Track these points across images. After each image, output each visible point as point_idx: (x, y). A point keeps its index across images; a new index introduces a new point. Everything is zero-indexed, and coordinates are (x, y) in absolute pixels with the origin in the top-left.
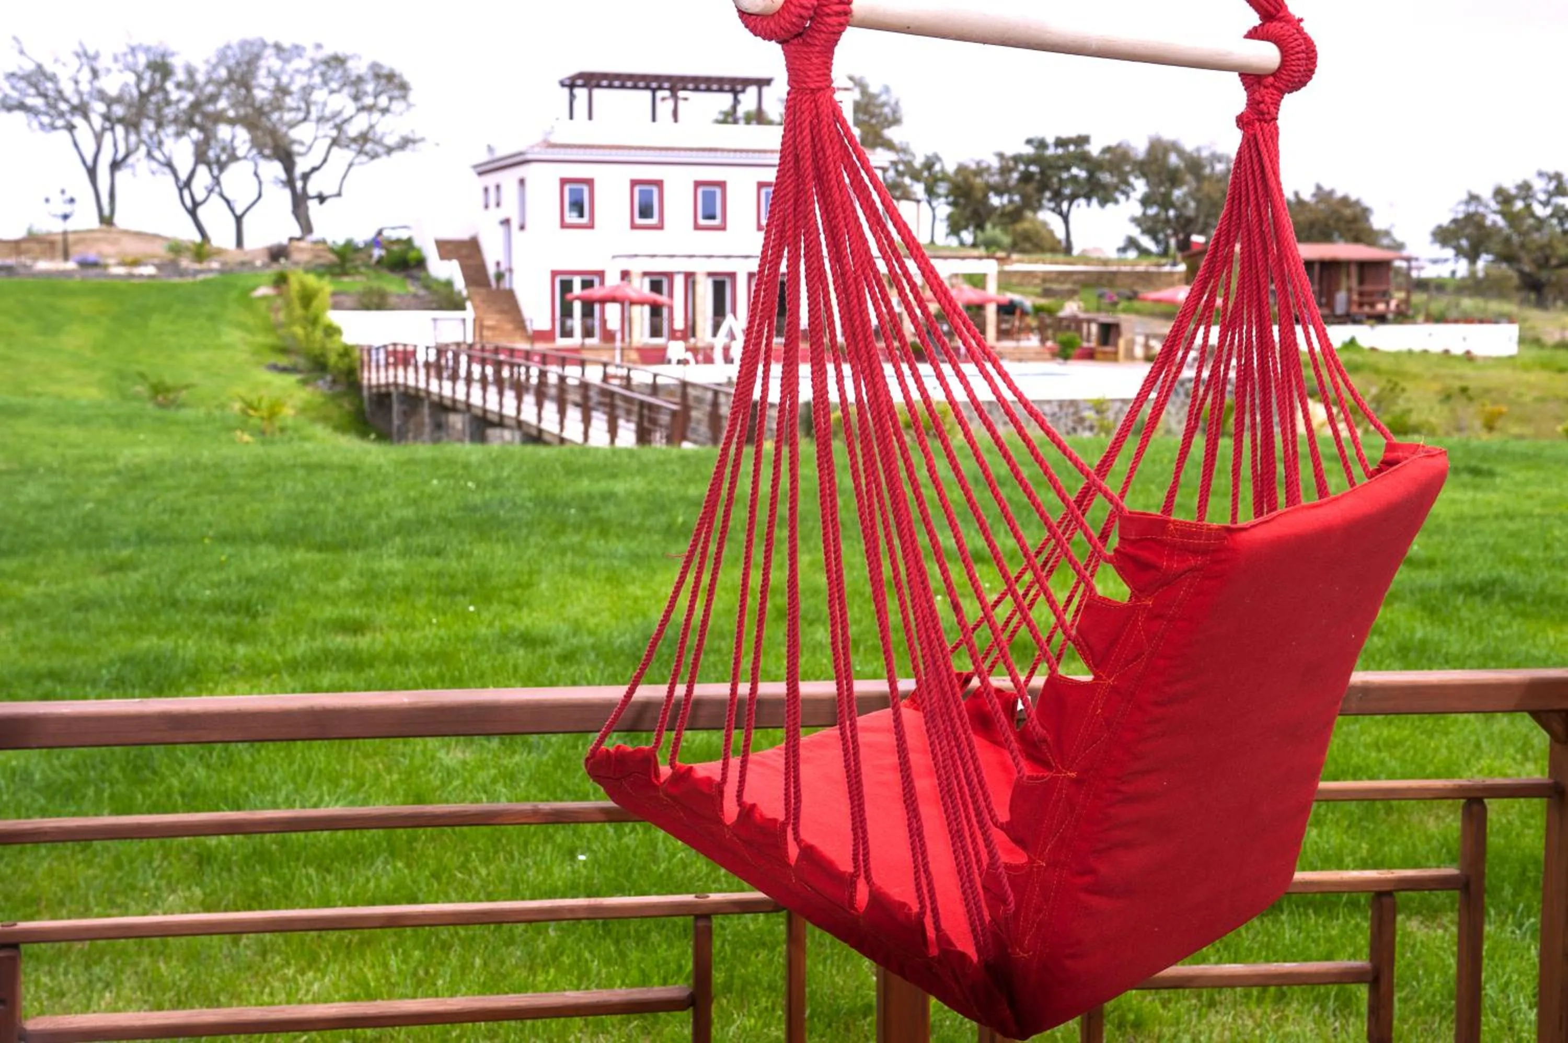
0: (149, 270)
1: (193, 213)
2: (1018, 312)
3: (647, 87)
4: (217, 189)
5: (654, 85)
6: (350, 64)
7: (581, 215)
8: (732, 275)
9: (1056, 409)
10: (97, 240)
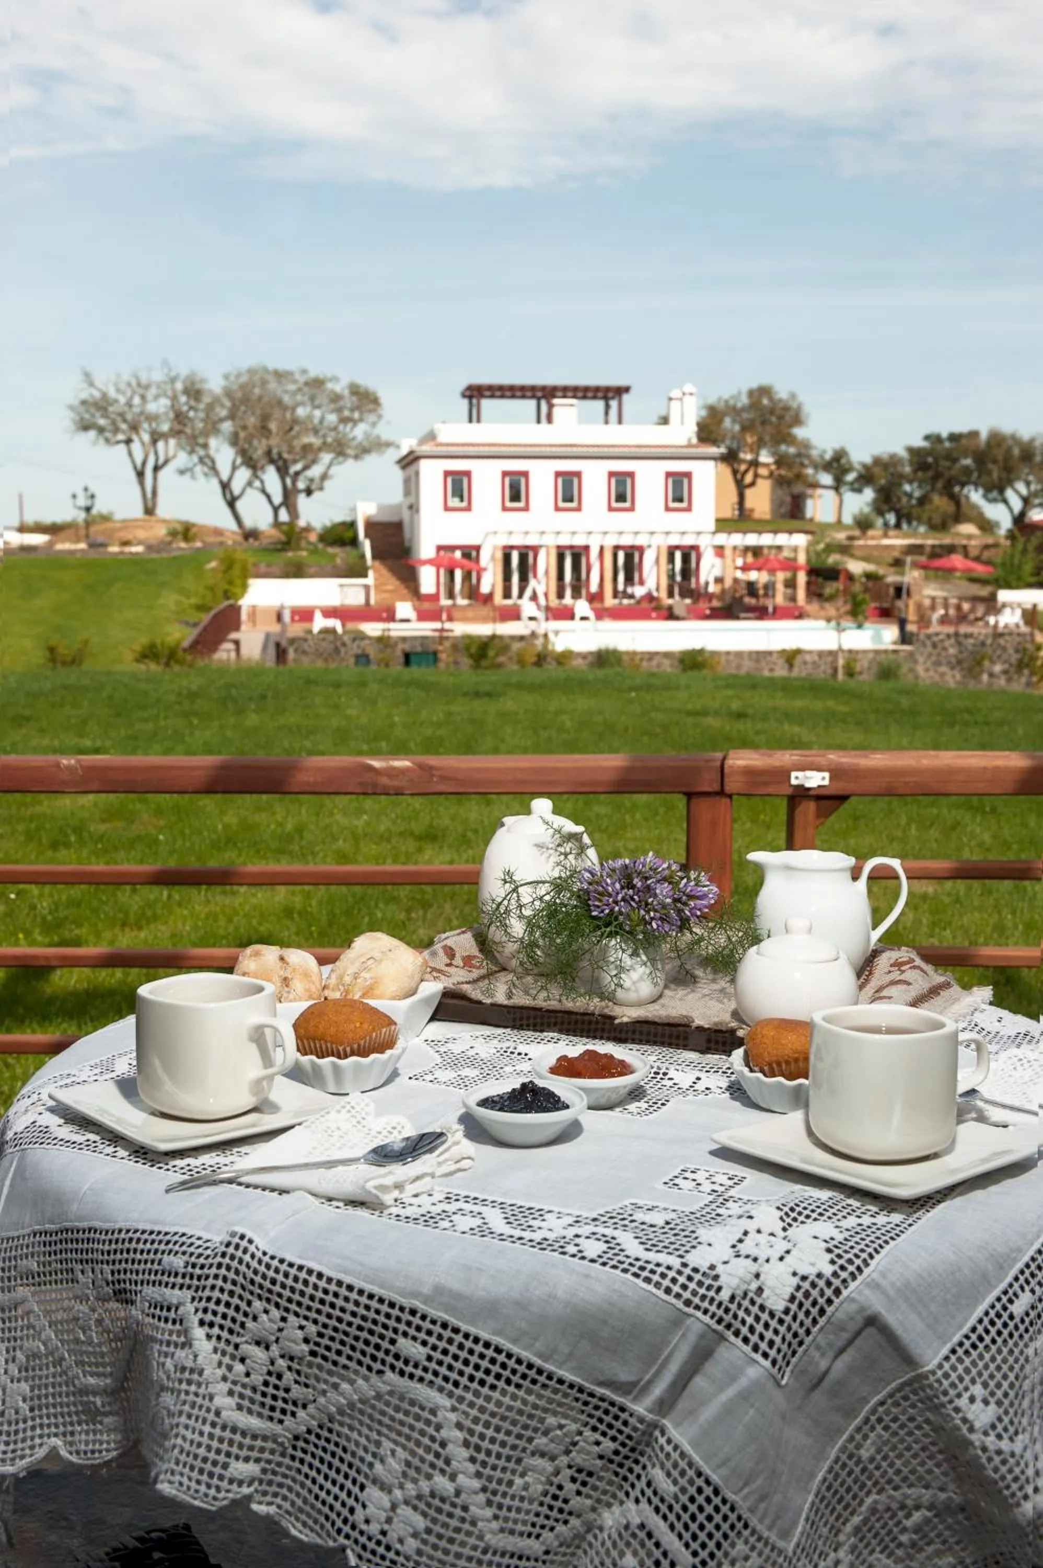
0: (139, 549)
1: (231, 503)
2: (842, 577)
3: (533, 397)
4: (257, 484)
5: (539, 394)
6: (330, 386)
7: (462, 500)
8: (587, 548)
9: (816, 658)
10: (137, 527)
